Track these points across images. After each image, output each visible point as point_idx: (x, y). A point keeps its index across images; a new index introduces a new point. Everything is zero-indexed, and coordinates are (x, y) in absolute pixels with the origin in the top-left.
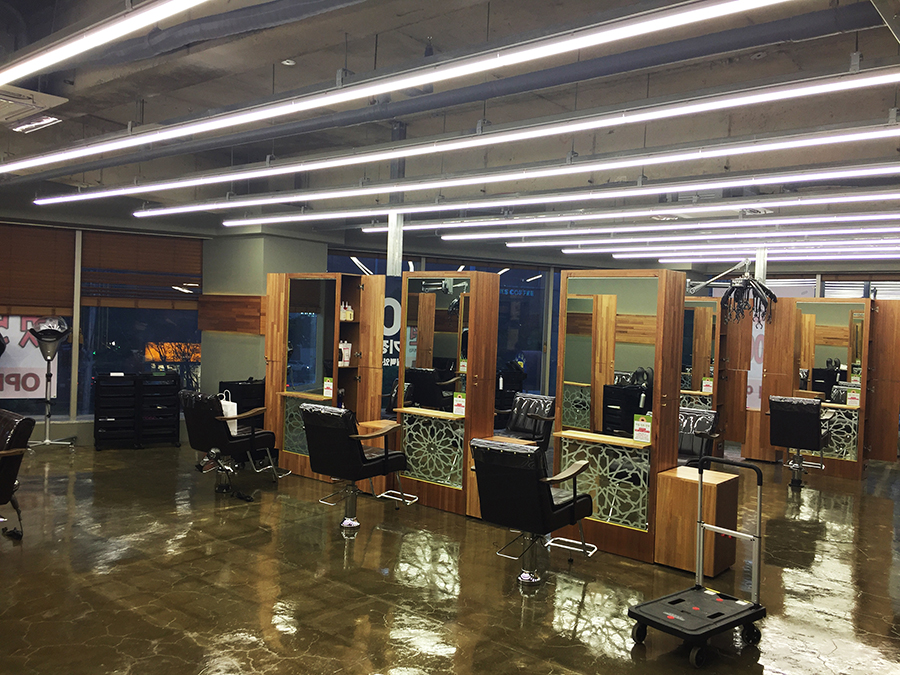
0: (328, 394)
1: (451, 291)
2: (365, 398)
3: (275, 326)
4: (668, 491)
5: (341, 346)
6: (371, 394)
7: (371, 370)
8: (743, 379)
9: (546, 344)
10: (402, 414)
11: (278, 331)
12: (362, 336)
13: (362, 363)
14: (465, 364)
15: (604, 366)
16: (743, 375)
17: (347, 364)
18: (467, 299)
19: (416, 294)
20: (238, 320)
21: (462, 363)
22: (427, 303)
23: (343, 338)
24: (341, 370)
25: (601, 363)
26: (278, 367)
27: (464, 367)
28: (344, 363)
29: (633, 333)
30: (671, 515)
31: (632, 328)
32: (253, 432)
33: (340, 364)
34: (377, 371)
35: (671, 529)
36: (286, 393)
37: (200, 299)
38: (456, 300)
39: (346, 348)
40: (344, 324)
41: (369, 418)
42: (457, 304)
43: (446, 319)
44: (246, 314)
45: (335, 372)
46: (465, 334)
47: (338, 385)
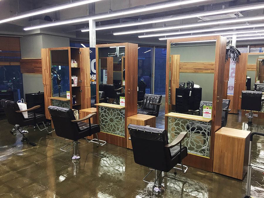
0: (68, 98)
1: (118, 56)
2: (84, 99)
3: (46, 70)
4: (220, 141)
5: (73, 78)
6: (86, 97)
7: (86, 87)
8: (226, 84)
9: (153, 74)
10: (98, 106)
11: (47, 72)
12: (81, 74)
13: (82, 85)
14: (125, 82)
15: (175, 81)
16: (226, 83)
17: (76, 85)
18: (124, 59)
19: (106, 58)
20: (35, 69)
21: (123, 82)
22: (110, 60)
23: (73, 75)
24: (73, 88)
25: (174, 80)
26: (48, 87)
27: (124, 83)
28: (75, 85)
29: (183, 69)
30: (221, 151)
31: (183, 67)
32: (35, 116)
33: (73, 85)
34: (89, 88)
35: (221, 157)
36: (52, 98)
37: (20, 61)
38: (120, 59)
39: (75, 79)
40: (73, 69)
41: (86, 107)
42: (121, 61)
43: (117, 66)
44: (38, 66)
45: (71, 89)
46: (124, 71)
47: (72, 94)
